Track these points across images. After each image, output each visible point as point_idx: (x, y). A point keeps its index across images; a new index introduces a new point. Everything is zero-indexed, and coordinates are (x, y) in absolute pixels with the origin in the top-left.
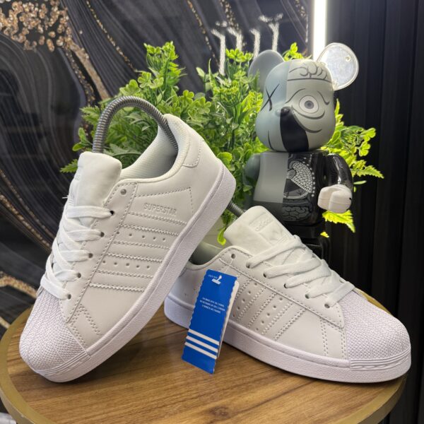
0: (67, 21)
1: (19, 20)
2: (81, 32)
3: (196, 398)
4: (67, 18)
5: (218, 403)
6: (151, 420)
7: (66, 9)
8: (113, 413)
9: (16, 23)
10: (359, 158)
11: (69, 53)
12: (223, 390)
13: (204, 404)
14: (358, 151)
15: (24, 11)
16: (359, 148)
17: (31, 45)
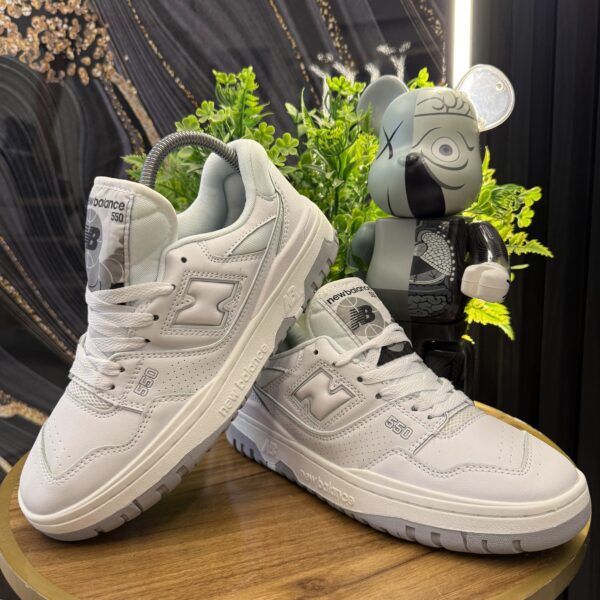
0: (107, 43)
1: (41, 42)
2: (126, 58)
3: (279, 565)
4: (108, 38)
5: (309, 574)
6: (212, 595)
7: (107, 25)
8: (157, 585)
9: (37, 45)
10: (517, 230)
11: (109, 87)
12: (319, 554)
13: (290, 573)
14: (516, 220)
15: (48, 29)
16: (517, 216)
17: (57, 76)
